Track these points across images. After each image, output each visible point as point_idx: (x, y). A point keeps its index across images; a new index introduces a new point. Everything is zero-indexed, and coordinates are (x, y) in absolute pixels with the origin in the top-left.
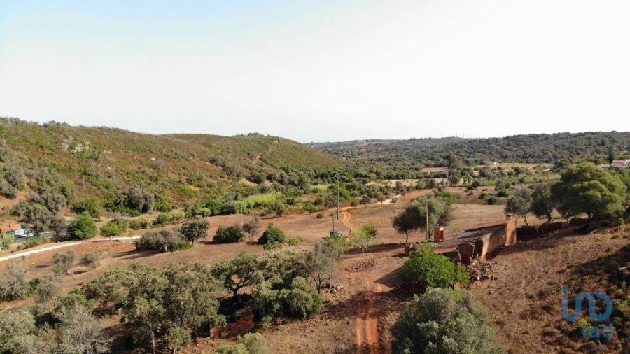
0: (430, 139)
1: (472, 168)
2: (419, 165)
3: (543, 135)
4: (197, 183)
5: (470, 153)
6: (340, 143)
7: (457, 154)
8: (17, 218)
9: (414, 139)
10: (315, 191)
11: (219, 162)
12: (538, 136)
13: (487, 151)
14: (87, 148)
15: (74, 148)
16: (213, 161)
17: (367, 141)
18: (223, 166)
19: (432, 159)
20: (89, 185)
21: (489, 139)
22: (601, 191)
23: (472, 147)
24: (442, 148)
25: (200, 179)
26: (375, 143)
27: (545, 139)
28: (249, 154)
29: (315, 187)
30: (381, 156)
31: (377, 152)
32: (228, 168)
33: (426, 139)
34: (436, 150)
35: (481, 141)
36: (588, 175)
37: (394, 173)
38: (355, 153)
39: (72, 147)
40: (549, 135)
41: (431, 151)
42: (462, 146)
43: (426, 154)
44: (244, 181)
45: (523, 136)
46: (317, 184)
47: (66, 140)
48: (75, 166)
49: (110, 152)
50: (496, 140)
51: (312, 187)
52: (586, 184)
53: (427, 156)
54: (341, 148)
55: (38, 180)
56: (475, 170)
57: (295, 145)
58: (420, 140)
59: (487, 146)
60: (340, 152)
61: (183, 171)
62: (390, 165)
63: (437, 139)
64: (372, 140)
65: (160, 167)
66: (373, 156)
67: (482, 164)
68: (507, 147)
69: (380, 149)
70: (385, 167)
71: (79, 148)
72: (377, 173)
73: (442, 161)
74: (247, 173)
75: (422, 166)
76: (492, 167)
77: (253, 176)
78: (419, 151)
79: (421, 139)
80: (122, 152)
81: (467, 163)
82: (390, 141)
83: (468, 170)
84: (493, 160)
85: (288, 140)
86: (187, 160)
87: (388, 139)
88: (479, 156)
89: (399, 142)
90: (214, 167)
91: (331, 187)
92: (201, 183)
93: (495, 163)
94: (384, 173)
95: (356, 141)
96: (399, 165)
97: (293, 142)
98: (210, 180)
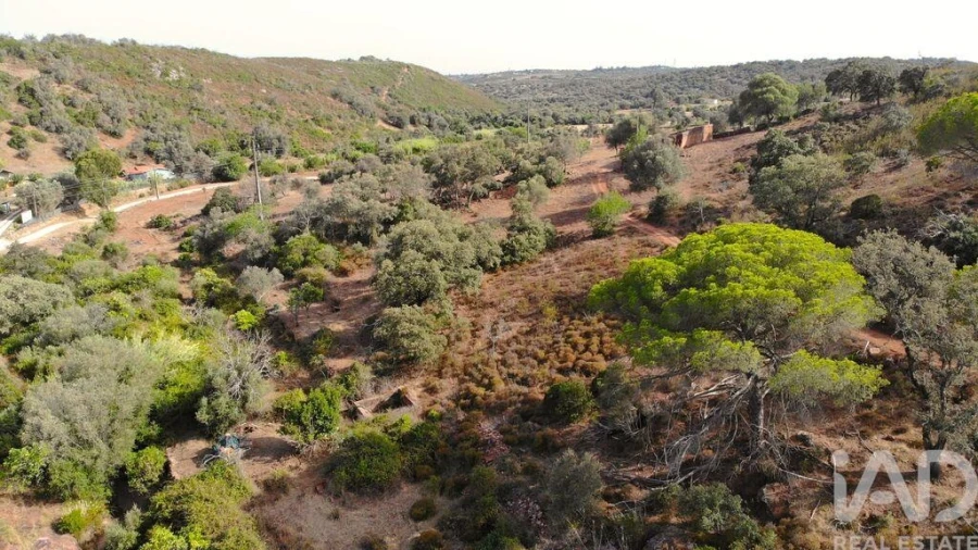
0: (624, 68)
1: (684, 107)
2: (611, 106)
3: (789, 62)
4: (326, 124)
5: (682, 89)
6: (486, 75)
7: (665, 90)
8: (134, 161)
9: (600, 69)
10: (479, 138)
11: (344, 97)
12: (781, 63)
13: (707, 87)
14: (183, 75)
15: (168, 75)
16: (335, 96)
17: (527, 72)
18: (350, 103)
19: (629, 98)
20: (202, 122)
21: (711, 68)
22: (774, 93)
23: (686, 80)
24: (643, 82)
25: (329, 119)
26: (540, 76)
27: (791, 68)
28: (372, 88)
29: (479, 132)
30: (552, 95)
31: (546, 89)
32: (358, 105)
33: (618, 69)
34: (634, 84)
35: (700, 71)
36: (767, 82)
37: (579, 116)
38: (513, 91)
39: (165, 74)
40: (797, 62)
41: (626, 87)
42: (671, 79)
43: (619, 91)
44: (380, 123)
45: (760, 63)
46: (480, 128)
47: (155, 65)
48: (178, 99)
49: (209, 81)
50: (720, 70)
51: (476, 133)
52: (765, 89)
53: (622, 95)
54: (489, 83)
55: (141, 115)
56: (688, 110)
57: (432, 75)
58: (609, 70)
59: (708, 78)
60: (489, 89)
61: (304, 108)
62: (569, 106)
63: (635, 70)
64: (536, 71)
65: (277, 101)
66: (540, 96)
67: (698, 102)
68: (736, 79)
69: (550, 85)
70: (563, 109)
71: (174, 75)
72: (555, 117)
73: (643, 100)
74: (381, 113)
75: (617, 106)
76: (711, 106)
77: (391, 118)
78: (609, 86)
79: (611, 70)
80: (224, 82)
81: (678, 101)
82: (562, 71)
83: (678, 110)
84: (713, 98)
85: (421, 68)
86: (303, 93)
87: (560, 69)
88: (694, 92)
89: (578, 74)
90: (338, 104)
91: (500, 133)
92: (331, 124)
93: (716, 102)
94: (565, 116)
95: (510, 73)
96: (583, 105)
97: (428, 70)
98: (341, 122)
